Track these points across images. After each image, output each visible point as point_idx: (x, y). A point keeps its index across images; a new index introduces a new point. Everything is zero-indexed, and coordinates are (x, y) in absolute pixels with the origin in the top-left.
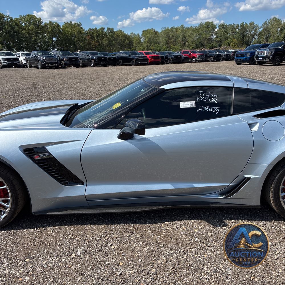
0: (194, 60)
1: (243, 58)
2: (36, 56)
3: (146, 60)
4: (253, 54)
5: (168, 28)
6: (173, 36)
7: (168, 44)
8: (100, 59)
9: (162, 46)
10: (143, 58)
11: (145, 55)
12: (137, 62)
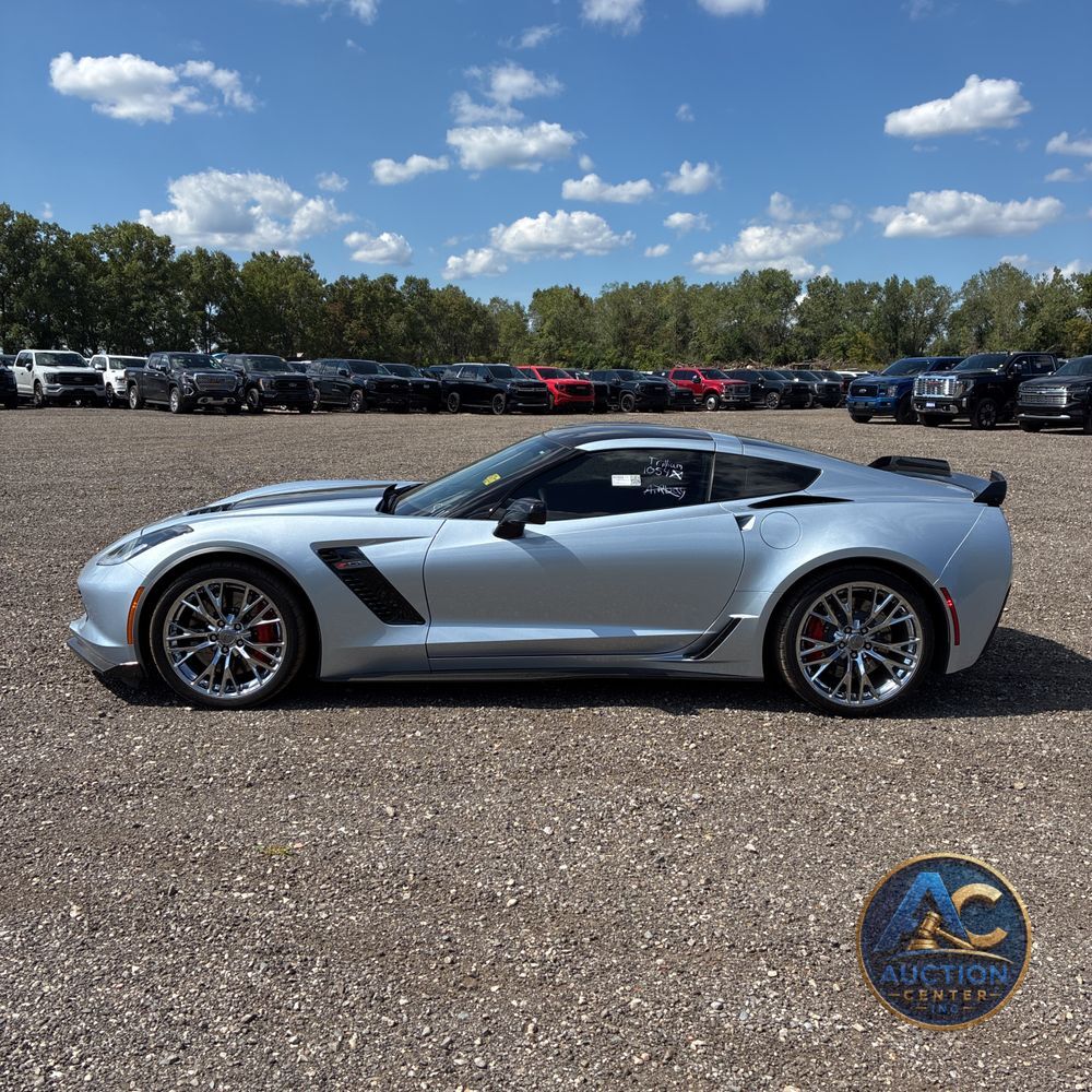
0: (710, 403)
1: (872, 401)
2: (163, 369)
3: (544, 396)
4: (905, 388)
5: (626, 285)
6: (642, 315)
7: (624, 342)
8: (383, 386)
9: (604, 350)
10: (533, 390)
11: (541, 380)
12: (512, 401)
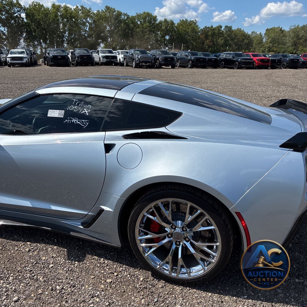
2: (132, 54)
3: (252, 63)
5: (299, 25)
6: (303, 36)
8: (198, 60)
9: (288, 48)
10: (248, 61)
11: (252, 57)
12: (241, 65)
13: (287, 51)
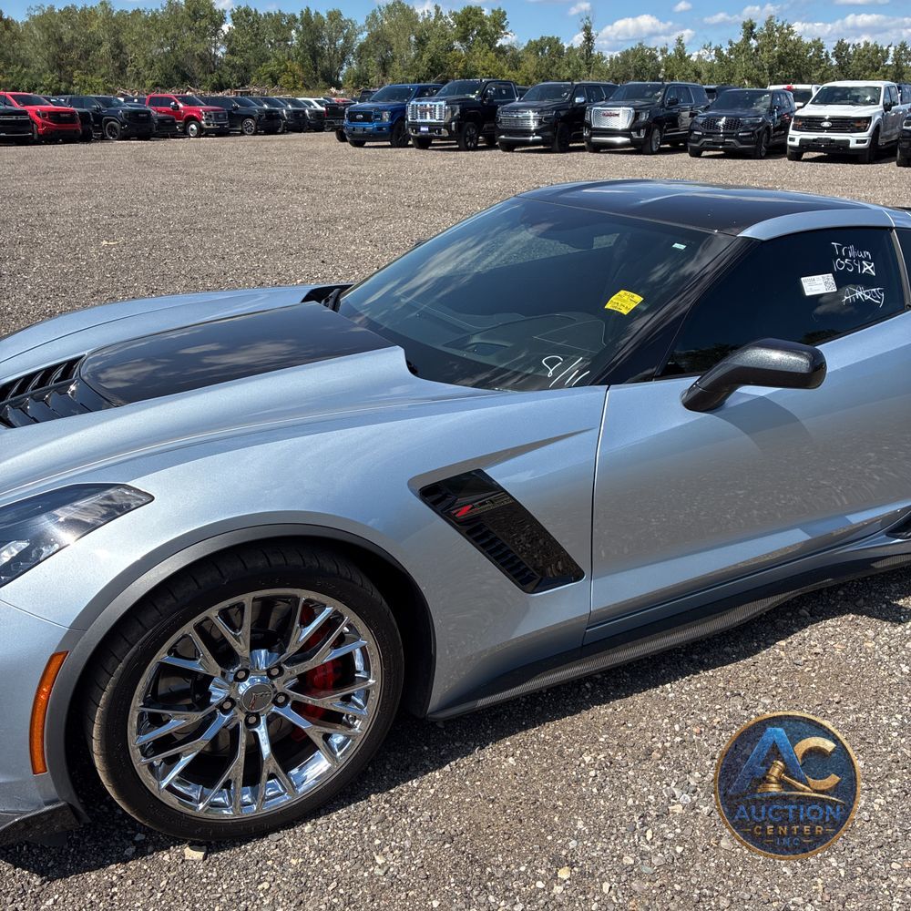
0: (192, 130)
1: (370, 127)
3: (28, 124)
4: (399, 114)
5: (52, 8)
6: (73, 39)
9: (40, 75)
10: (14, 118)
11: (18, 108)
13: (41, 85)
